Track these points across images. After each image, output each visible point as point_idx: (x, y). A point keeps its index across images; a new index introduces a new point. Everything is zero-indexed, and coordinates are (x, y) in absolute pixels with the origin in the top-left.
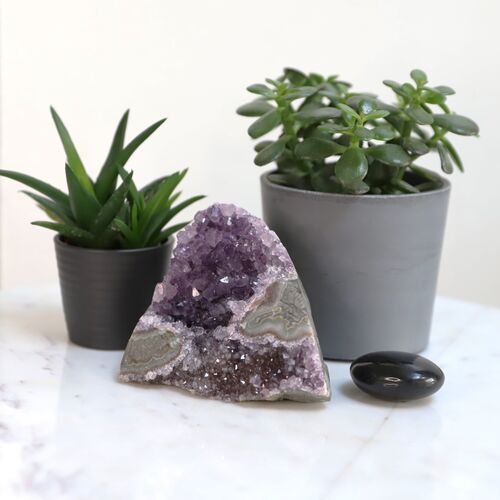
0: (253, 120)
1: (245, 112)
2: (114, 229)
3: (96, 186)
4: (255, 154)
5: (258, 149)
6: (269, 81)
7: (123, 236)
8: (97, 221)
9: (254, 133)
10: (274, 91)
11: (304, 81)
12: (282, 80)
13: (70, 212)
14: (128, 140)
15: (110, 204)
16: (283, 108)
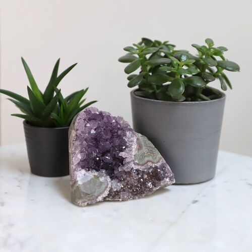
0: (127, 64)
1: (122, 60)
2: (52, 117)
3: (43, 96)
4: (128, 81)
5: (129, 79)
6: (134, 45)
7: (56, 121)
8: (43, 114)
9: (127, 71)
10: (137, 50)
11: (152, 44)
12: (140, 44)
13: (31, 109)
14: (59, 73)
15: (50, 105)
16: (142, 59)
